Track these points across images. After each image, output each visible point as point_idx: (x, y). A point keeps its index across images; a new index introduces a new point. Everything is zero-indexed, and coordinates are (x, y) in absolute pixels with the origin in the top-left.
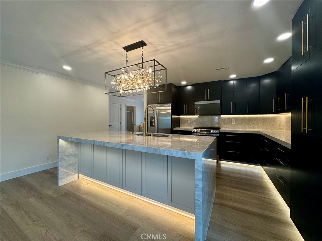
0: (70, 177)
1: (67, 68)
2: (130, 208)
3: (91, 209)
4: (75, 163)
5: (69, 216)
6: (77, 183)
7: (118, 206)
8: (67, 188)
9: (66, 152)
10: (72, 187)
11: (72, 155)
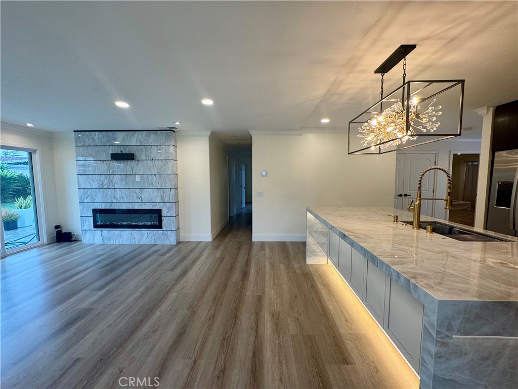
0: (317, 258)
1: (325, 121)
2: (359, 334)
3: (317, 303)
4: (324, 243)
5: (296, 297)
6: (323, 268)
7: (346, 320)
8: (311, 269)
9: (314, 227)
10: (316, 270)
11: (320, 232)
